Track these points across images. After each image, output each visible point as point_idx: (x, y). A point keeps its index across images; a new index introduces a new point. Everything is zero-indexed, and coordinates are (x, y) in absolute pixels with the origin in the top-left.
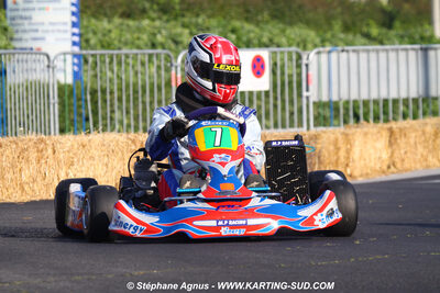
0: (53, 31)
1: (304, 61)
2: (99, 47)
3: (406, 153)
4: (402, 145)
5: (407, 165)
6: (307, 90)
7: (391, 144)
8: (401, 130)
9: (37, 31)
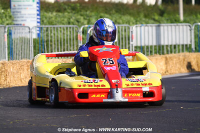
0: (29, 17)
1: (131, 30)
2: (48, 24)
3: (172, 67)
4: (171, 64)
5: (172, 71)
6: (132, 41)
7: (166, 63)
8: (170, 58)
9: (23, 17)
